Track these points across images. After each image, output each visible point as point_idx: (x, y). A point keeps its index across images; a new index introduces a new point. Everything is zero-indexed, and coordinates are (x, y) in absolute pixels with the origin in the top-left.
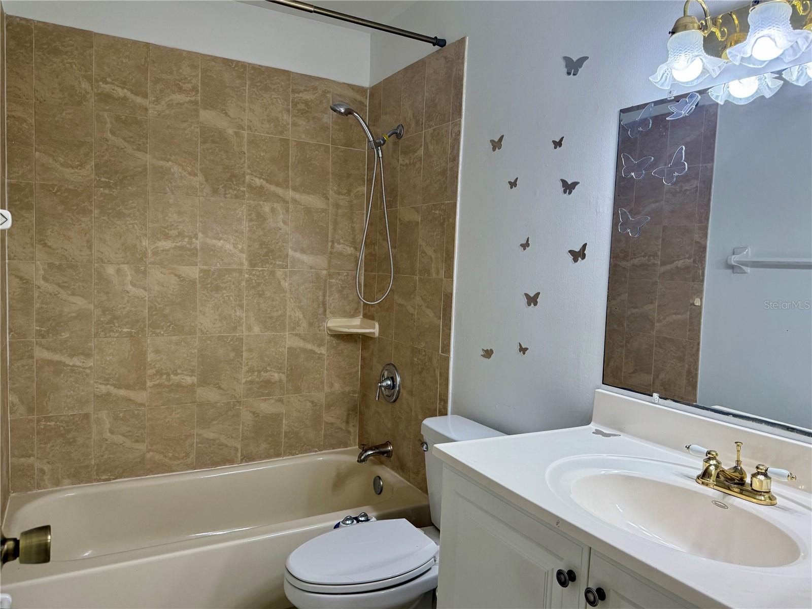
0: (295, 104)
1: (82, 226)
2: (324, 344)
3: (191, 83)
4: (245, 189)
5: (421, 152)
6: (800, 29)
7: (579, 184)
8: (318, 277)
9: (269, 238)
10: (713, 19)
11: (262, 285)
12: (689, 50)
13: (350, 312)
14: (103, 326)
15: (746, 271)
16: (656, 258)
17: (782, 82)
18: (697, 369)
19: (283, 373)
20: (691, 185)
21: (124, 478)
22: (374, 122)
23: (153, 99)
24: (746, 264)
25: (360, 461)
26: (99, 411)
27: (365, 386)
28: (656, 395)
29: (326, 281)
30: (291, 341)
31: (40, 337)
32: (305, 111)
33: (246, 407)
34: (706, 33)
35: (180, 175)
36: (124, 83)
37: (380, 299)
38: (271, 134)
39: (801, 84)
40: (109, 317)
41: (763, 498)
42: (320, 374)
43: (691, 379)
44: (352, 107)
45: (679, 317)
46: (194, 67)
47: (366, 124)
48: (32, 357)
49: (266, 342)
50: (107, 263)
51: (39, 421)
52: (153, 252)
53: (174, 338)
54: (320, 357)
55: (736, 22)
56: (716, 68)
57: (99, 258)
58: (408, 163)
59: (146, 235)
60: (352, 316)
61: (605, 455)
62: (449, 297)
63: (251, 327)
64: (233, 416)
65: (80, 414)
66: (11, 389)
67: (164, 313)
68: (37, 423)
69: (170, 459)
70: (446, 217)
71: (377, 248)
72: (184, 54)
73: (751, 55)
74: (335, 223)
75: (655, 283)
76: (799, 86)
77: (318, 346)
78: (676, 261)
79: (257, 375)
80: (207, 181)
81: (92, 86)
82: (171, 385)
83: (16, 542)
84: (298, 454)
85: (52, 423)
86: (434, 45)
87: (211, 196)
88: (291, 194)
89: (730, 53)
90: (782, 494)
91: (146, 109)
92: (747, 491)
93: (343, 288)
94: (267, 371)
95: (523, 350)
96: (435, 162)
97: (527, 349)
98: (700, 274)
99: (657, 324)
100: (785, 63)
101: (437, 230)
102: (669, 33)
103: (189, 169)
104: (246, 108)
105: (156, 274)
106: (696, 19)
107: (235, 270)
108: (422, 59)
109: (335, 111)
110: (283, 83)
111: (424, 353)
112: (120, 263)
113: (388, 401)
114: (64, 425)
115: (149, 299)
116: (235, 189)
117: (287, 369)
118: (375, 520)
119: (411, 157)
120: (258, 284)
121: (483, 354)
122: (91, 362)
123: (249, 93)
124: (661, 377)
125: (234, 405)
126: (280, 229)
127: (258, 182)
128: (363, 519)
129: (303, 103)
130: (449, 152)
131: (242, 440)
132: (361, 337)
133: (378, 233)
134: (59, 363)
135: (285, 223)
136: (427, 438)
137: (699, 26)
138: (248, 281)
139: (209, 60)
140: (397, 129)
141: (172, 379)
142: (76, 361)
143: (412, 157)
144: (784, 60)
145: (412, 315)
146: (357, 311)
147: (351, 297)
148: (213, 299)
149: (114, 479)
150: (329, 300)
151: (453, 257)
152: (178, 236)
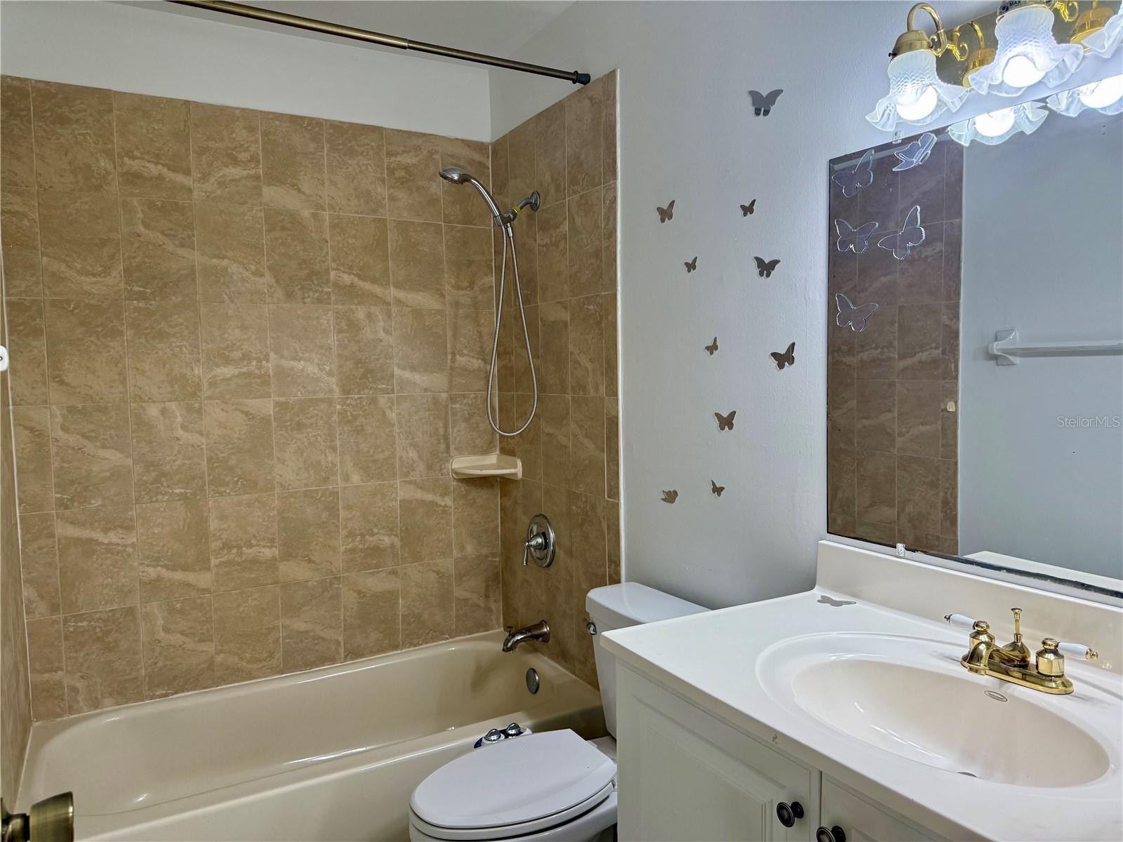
0: (391, 171)
1: (111, 353)
2: (450, 492)
3: (249, 151)
4: (330, 290)
5: (565, 227)
6: (1066, 42)
7: (780, 263)
8: (436, 401)
9: (366, 353)
10: (948, 31)
11: (360, 418)
12: (917, 77)
13: (482, 447)
14: (147, 487)
15: (1015, 362)
16: (891, 349)
17: (1047, 112)
18: (955, 498)
19: (396, 535)
20: (933, 250)
21: (187, 691)
22: (500, 188)
23: (199, 175)
24: (1013, 353)
25: (506, 649)
26: (147, 602)
27: (508, 546)
28: (900, 546)
29: (446, 407)
30: (404, 492)
31: (62, 508)
32: (405, 179)
33: (347, 585)
34: (940, 52)
35: (240, 276)
36: (158, 156)
37: (521, 428)
38: (361, 213)
39: (1073, 114)
40: (154, 474)
41: (1054, 685)
42: (445, 534)
43: (948, 511)
44: (470, 171)
45: (927, 428)
46: (251, 129)
47: (489, 195)
48: (52, 535)
49: (370, 495)
50: (148, 402)
51: (66, 621)
52: (210, 383)
53: (245, 497)
54: (445, 511)
55: (980, 34)
56: (956, 100)
57: (136, 395)
58: (549, 243)
59: (198, 361)
60: (486, 452)
61: (835, 633)
62: (614, 422)
63: (348, 475)
64: (331, 598)
65: (123, 608)
66: (26, 581)
67: (230, 464)
68: (64, 625)
69: (249, 662)
70: (603, 312)
71: (513, 358)
72: (237, 112)
73: (1003, 81)
74: (455, 328)
75: (892, 385)
76: (1070, 118)
77: (440, 495)
78: (919, 352)
79: (361, 540)
80: (277, 281)
81: (114, 163)
82: (244, 561)
83: (25, 818)
84: (421, 644)
85: (85, 624)
86: (574, 83)
87: (285, 303)
88: (393, 292)
89: (973, 79)
90: (1081, 677)
91: (190, 191)
92: (1032, 675)
93: (471, 415)
94: (373, 535)
95: (718, 490)
96: (585, 240)
97: (722, 489)
98: (953, 369)
99: (898, 439)
100: (1049, 88)
101: (592, 331)
102: (889, 56)
103: (253, 267)
104: (326, 181)
105: (215, 412)
106: (924, 34)
107: (322, 400)
108: (560, 101)
109: (446, 178)
110: (373, 144)
111: (584, 499)
112: (165, 400)
113: (540, 566)
114: (102, 625)
115: (208, 447)
116: (317, 291)
117: (401, 530)
118: (531, 732)
119: (551, 234)
120: (355, 417)
121: (664, 497)
122: (134, 536)
123: (328, 159)
124: (907, 510)
125: (331, 584)
126: (381, 341)
127: (347, 279)
128: (513, 732)
129: (402, 169)
130: (603, 227)
131: (345, 630)
132: (498, 479)
133: (514, 339)
134: (90, 541)
135: (386, 331)
136: (594, 616)
137: (929, 43)
138: (341, 414)
139: (271, 119)
140: (531, 198)
141: (245, 553)
142: (113, 537)
143: (554, 235)
144: (1048, 84)
145: (565, 447)
146: (492, 445)
147: (482, 426)
148: (295, 441)
149: (173, 694)
150: (453, 432)
151: (616, 367)
152: (242, 359)
